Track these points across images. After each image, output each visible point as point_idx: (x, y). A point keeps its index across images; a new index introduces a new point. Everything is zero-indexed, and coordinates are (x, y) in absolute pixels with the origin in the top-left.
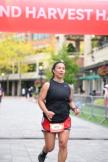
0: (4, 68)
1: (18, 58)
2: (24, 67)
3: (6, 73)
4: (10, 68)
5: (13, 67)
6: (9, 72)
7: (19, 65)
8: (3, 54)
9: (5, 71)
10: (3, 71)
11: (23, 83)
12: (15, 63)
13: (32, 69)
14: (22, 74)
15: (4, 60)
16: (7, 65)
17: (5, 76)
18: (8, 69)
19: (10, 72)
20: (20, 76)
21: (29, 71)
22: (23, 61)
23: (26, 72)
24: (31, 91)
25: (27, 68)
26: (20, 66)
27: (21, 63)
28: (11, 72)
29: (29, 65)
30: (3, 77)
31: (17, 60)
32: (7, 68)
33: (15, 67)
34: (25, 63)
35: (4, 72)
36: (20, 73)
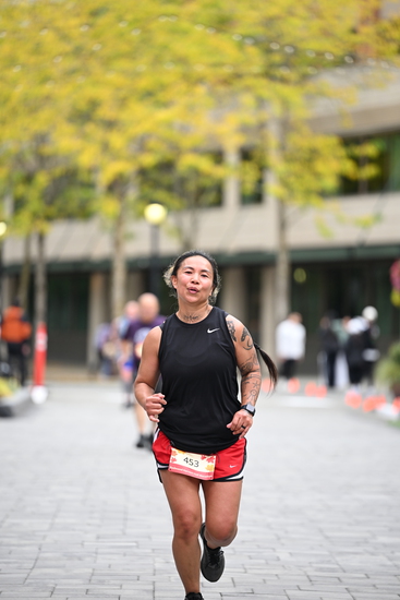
0: (167, 166)
1: (265, 88)
2: (313, 155)
3: (176, 203)
4: (205, 164)
5: (232, 158)
6: (202, 191)
7: (272, 138)
8: (157, 61)
9: (170, 188)
10: (157, 185)
11: (301, 276)
12: (244, 129)
13: (370, 172)
14: (293, 209)
15: (166, 105)
16: (187, 142)
17: (171, 221)
18: (196, 172)
19: (209, 196)
20: (283, 225)
21: (349, 187)
22: (301, 111)
23: (324, 194)
24: (364, 340)
25: (334, 165)
26: (282, 147)
27: (286, 126)
28: (211, 197)
29: (350, 141)
30: (156, 227)
31: (261, 103)
32: (187, 162)
33: (246, 155)
34: (316, 124)
35: (161, 194)
36: (282, 204)
